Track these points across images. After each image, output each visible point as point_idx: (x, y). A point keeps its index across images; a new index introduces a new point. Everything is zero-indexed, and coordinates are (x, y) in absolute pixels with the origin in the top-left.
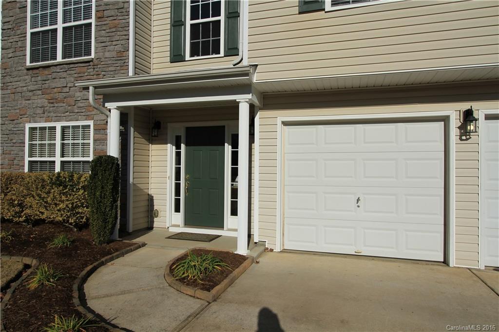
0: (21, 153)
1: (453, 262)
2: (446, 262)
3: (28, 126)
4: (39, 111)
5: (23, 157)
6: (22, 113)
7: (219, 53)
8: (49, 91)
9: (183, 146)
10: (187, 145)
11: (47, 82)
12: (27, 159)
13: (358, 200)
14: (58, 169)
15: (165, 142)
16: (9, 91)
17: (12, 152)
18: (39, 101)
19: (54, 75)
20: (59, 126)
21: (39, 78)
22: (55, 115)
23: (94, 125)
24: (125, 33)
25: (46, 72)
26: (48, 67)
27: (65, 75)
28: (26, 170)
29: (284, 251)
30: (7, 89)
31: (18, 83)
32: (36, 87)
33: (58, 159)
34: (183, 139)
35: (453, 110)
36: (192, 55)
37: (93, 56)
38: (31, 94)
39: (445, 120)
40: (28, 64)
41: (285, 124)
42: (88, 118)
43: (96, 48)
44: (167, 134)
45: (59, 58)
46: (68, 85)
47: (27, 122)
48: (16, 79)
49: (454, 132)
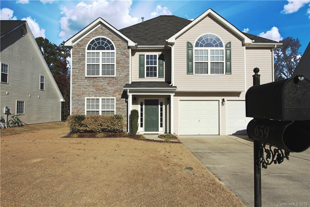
0: (83, 108)
1: (221, 134)
2: (219, 135)
3: (86, 98)
4: (91, 93)
5: (84, 110)
6: (83, 93)
7: (156, 77)
8: (96, 86)
9: (144, 106)
10: (145, 105)
11: (95, 83)
12: (86, 110)
13: (199, 121)
14: (100, 114)
15: (138, 104)
16: (77, 85)
17: (79, 108)
18: (92, 89)
19: (99, 81)
20: (100, 98)
21: (92, 81)
22: (99, 94)
23: (116, 99)
24: (128, 69)
25: (95, 79)
26: (96, 78)
27: (103, 81)
28: (86, 114)
29: (180, 135)
30: (76, 84)
31: (81, 82)
32: (90, 84)
33: (100, 110)
34: (144, 103)
35: (220, 99)
36: (147, 76)
37: (115, 76)
38: (87, 86)
39: (219, 101)
40: (86, 76)
41: (180, 100)
42: (113, 96)
43: (116, 73)
44: (138, 102)
45: (101, 75)
46: (105, 85)
47: (86, 97)
48: (80, 80)
49: (221, 104)
